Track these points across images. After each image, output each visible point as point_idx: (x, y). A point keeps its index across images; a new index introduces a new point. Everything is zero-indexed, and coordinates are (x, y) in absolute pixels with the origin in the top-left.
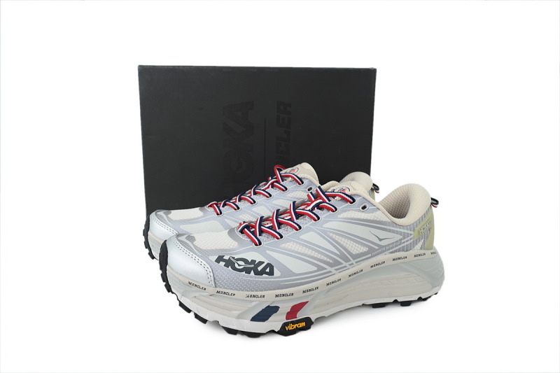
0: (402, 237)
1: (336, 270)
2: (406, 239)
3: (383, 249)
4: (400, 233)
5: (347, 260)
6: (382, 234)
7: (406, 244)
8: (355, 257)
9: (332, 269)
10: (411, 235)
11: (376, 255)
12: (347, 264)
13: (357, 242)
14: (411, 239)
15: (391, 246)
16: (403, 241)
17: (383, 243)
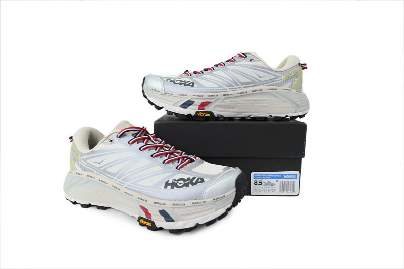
0: (274, 77)
1: (230, 89)
2: (277, 79)
3: (262, 83)
4: (274, 75)
5: (238, 85)
6: (261, 74)
7: (277, 82)
8: (243, 84)
9: (227, 88)
10: (281, 77)
11: (256, 86)
12: (237, 87)
13: (244, 76)
14: (281, 80)
15: (267, 82)
16: (275, 80)
17: (261, 79)
